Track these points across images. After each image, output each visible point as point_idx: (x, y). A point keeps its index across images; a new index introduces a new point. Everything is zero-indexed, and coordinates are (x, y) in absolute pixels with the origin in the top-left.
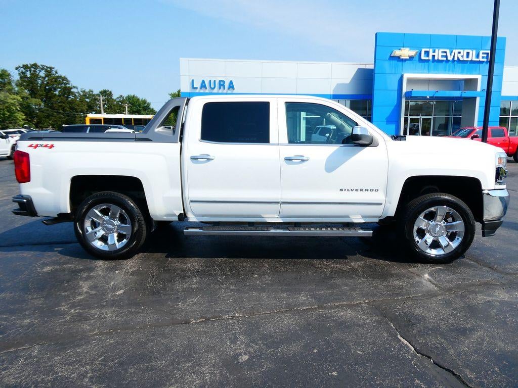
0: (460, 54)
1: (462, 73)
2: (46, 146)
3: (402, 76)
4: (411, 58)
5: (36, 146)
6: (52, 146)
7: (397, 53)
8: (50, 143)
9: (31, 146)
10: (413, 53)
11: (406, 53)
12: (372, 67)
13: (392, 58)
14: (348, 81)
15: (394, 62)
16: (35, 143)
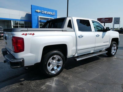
0: (49, 13)
1: (50, 17)
2: (31, 34)
3: (38, 17)
4: (40, 12)
5: (26, 34)
6: (33, 34)
7: (37, 11)
8: (32, 33)
9: (23, 34)
10: (40, 11)
11: (39, 11)
12: (31, 13)
13: (36, 12)
14: (24, 16)
15: (36, 13)
16: (25, 33)
